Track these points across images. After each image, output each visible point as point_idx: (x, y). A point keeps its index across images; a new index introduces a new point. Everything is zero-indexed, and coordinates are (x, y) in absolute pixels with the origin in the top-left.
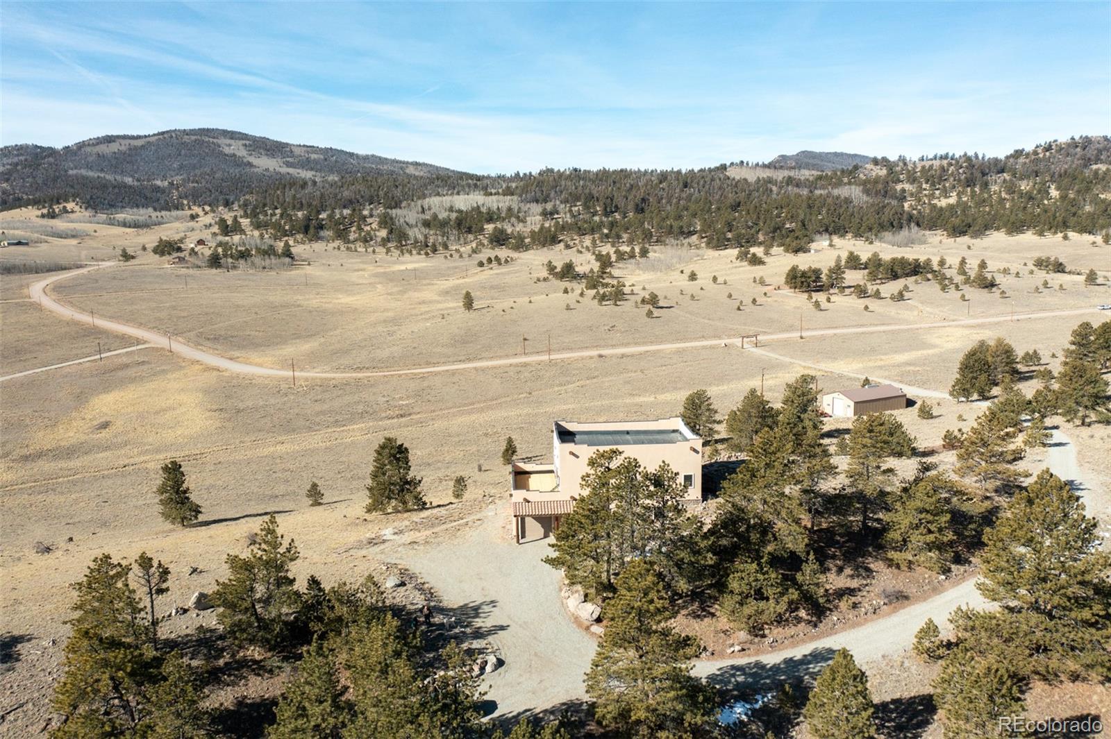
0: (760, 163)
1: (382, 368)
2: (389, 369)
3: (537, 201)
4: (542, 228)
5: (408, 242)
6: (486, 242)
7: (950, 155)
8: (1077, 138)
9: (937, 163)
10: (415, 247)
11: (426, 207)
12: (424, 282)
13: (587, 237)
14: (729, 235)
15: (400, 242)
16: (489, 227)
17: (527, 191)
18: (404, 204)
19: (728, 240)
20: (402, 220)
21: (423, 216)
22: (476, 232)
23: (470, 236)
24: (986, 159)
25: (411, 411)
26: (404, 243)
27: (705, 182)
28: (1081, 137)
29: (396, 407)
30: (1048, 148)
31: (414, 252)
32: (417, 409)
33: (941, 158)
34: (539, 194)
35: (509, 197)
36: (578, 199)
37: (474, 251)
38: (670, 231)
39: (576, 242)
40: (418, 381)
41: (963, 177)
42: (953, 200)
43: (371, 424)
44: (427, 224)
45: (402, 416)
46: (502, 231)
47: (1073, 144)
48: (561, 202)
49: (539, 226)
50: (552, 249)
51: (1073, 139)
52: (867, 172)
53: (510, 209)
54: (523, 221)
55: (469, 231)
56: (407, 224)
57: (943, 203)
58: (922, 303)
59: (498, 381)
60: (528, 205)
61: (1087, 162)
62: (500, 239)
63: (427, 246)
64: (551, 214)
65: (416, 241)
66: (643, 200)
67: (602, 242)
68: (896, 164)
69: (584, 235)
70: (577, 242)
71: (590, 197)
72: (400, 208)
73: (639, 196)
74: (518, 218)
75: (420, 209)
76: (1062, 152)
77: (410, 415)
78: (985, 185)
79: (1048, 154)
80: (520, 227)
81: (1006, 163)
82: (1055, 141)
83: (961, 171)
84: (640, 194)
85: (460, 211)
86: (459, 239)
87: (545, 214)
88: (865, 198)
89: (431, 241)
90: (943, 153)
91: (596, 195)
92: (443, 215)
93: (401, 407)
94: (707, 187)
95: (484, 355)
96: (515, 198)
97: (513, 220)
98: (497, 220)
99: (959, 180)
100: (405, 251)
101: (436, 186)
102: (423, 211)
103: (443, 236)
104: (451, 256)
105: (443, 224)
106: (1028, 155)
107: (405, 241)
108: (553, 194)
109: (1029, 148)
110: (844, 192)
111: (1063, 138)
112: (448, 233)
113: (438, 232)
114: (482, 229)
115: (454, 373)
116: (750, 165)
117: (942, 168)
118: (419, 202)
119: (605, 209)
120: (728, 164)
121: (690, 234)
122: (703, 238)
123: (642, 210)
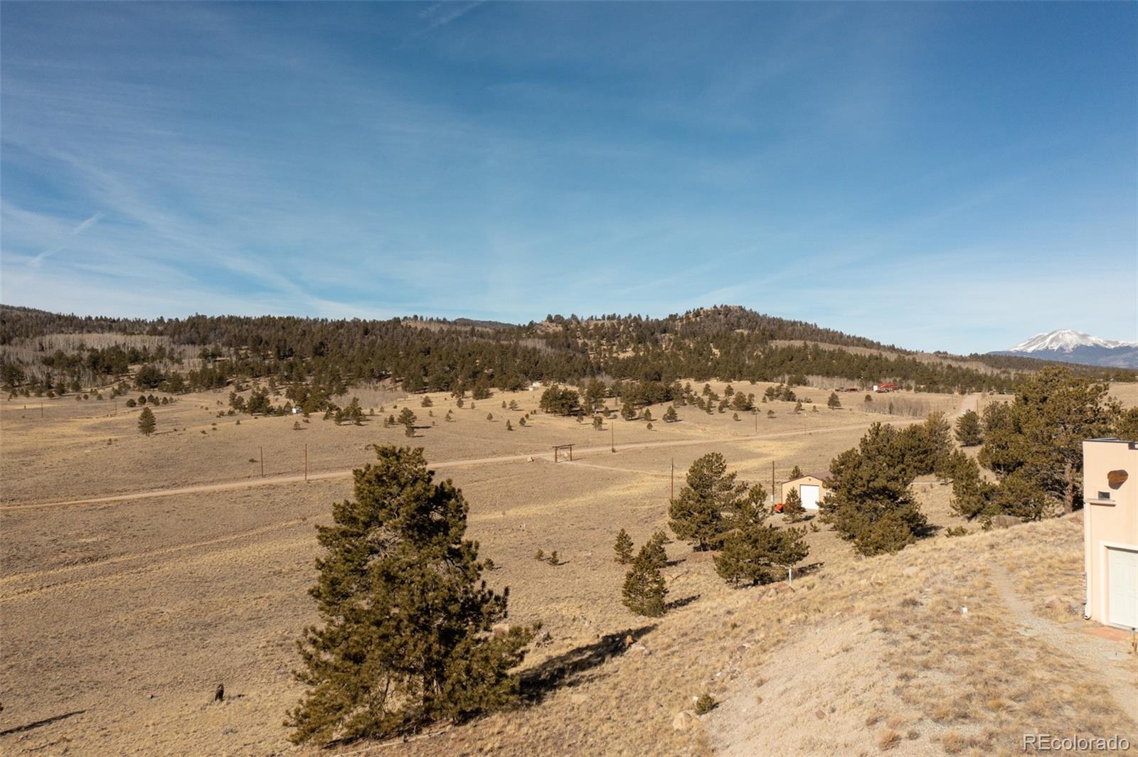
0: (435, 319)
1: (26, 499)
2: (40, 501)
3: (193, 343)
4: (204, 370)
5: (23, 383)
6: (132, 384)
7: (617, 316)
8: (719, 306)
9: (607, 323)
10: (33, 389)
11: (46, 345)
12: (56, 420)
13: (262, 379)
14: (426, 380)
15: (11, 382)
16: (136, 368)
17: (180, 332)
18: (15, 340)
19: (426, 384)
20: (12, 358)
21: (43, 354)
22: (117, 373)
23: (109, 377)
24: (650, 320)
25: (106, 551)
26: (17, 384)
27: (388, 329)
28: (722, 306)
29: (76, 547)
30: (697, 314)
31: (32, 394)
32: (114, 549)
33: (609, 318)
34: (195, 336)
35: (157, 337)
36: (244, 342)
37: (118, 393)
38: (360, 375)
39: (249, 384)
40: (101, 512)
41: (634, 334)
42: (630, 353)
43: (34, 575)
44: (49, 362)
45: (92, 560)
46: (153, 372)
47: (716, 311)
48: (223, 345)
49: (201, 368)
50: (220, 392)
51: (715, 307)
52: (543, 329)
53: (160, 349)
54: (179, 361)
55: (108, 370)
56: (21, 362)
57: (622, 356)
58: (698, 423)
59: (241, 506)
60: (183, 347)
61: (732, 326)
62: (150, 380)
63: (50, 387)
64: (214, 356)
65: (34, 381)
66: (322, 344)
67: (281, 384)
68: (569, 322)
69: (257, 376)
70: (251, 384)
71: (259, 340)
72: (10, 344)
73: (316, 342)
74: (172, 358)
75: (38, 346)
76: (710, 318)
77: (106, 557)
78: (656, 342)
79: (698, 319)
80: (174, 368)
81: (666, 324)
82: (701, 309)
83: (631, 329)
84: (317, 339)
85: (93, 350)
86: (95, 380)
87: (205, 356)
88: (549, 350)
89: (56, 381)
90: (611, 314)
91: (265, 338)
92: (71, 353)
93: (85, 547)
94: (391, 334)
95: (197, 479)
96: (166, 338)
97: (166, 360)
98: (144, 360)
99: (632, 338)
100: (18, 393)
101: (58, 325)
102: (42, 349)
103: (72, 376)
104: (86, 397)
105: (72, 363)
106: (681, 319)
107: (18, 380)
108: (212, 336)
109: (682, 313)
110: (530, 343)
111: (708, 306)
112: (79, 372)
113: (65, 372)
114: (125, 370)
115: (160, 501)
116: (424, 319)
117: (613, 325)
118: (37, 340)
119: (279, 352)
120: (401, 318)
121: (381, 377)
122: (397, 382)
123: (322, 354)
